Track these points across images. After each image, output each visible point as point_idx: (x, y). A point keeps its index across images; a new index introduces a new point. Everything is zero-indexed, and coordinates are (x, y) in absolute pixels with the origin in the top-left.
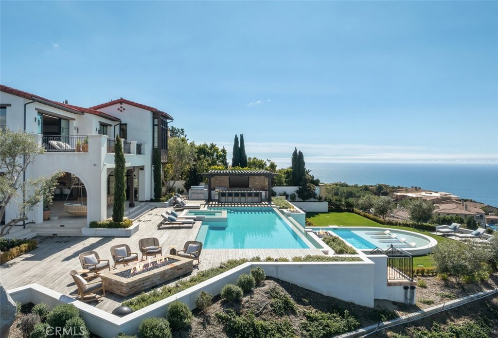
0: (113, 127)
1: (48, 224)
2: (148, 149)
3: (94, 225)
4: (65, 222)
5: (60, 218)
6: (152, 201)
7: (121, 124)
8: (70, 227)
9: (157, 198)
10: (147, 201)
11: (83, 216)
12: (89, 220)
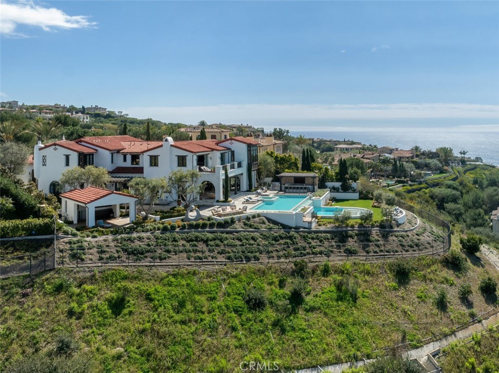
0: (227, 153)
1: (201, 201)
2: (245, 164)
3: (218, 201)
4: (207, 200)
5: (206, 199)
6: (247, 191)
7: (231, 151)
8: (209, 202)
9: (250, 190)
10: (245, 191)
11: (214, 198)
12: (216, 199)
